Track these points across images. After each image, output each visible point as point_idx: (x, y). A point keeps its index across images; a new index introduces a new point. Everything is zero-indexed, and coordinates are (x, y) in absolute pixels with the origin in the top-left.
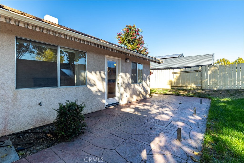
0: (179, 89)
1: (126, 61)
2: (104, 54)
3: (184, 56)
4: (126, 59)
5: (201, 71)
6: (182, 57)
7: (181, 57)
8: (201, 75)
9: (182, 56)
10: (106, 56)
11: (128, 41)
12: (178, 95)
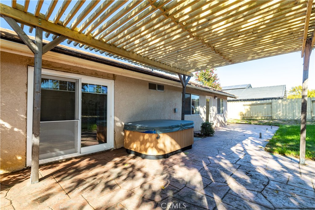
0: (250, 120)
1: (215, 98)
2: (205, 95)
3: (252, 87)
4: (215, 97)
5: (271, 103)
6: (250, 88)
7: (248, 88)
8: (271, 107)
9: (250, 86)
10: (206, 96)
11: (204, 79)
12: (250, 124)
